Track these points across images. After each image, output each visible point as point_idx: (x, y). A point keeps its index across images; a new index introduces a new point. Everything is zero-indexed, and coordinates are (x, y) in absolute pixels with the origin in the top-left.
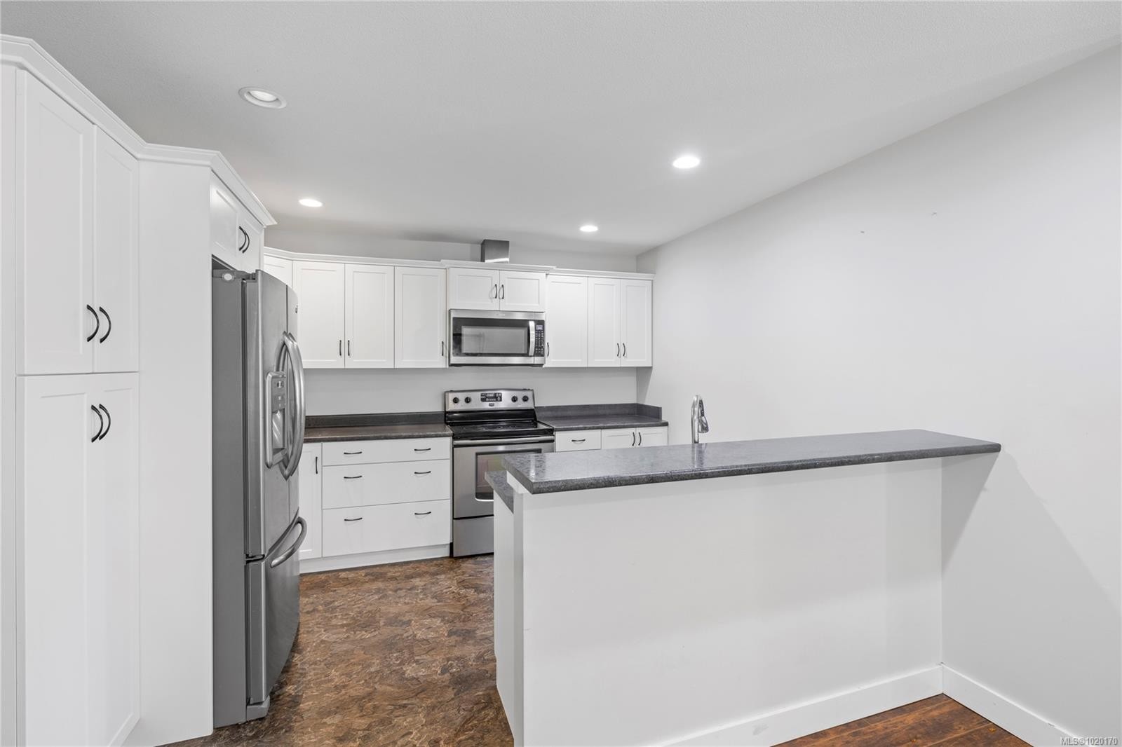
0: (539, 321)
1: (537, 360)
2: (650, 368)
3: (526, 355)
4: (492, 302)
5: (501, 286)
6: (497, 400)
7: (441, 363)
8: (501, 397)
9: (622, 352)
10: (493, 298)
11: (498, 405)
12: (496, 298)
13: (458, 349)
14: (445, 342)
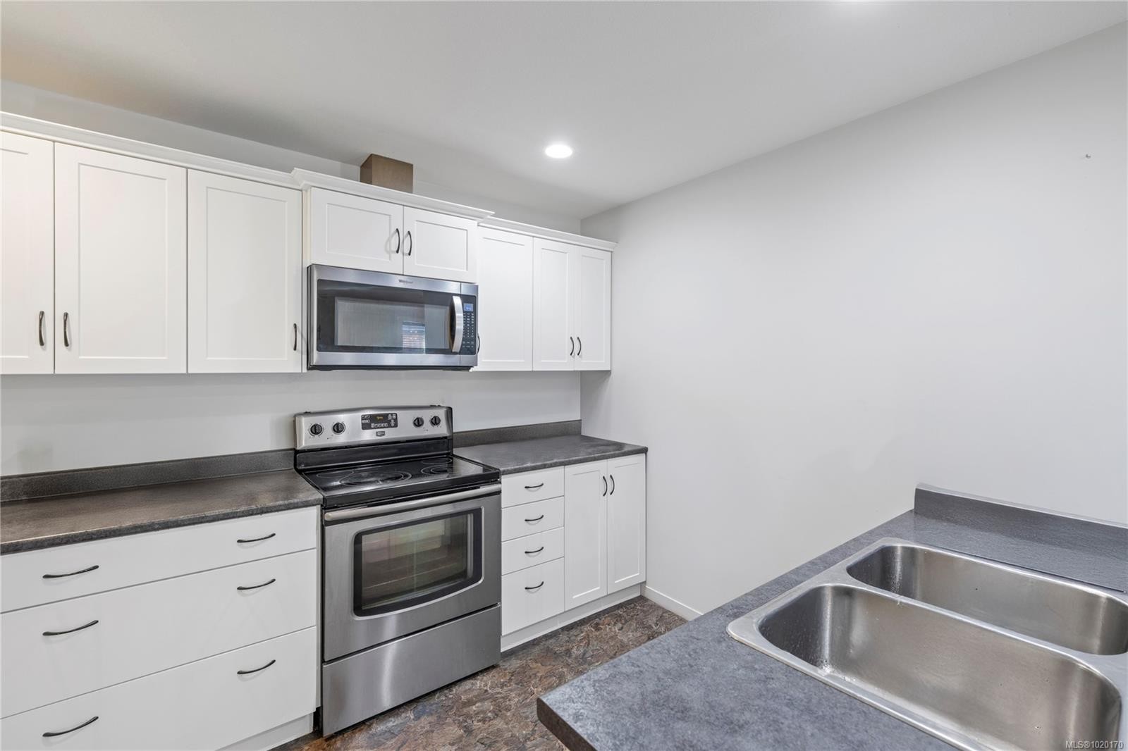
0: (468, 296)
1: (464, 360)
2: (608, 373)
3: (448, 351)
4: (390, 257)
5: (406, 233)
6: (390, 426)
7: (293, 363)
8: (396, 420)
9: (576, 351)
10: (393, 252)
11: (390, 434)
12: (397, 252)
13: (327, 340)
14: (299, 326)
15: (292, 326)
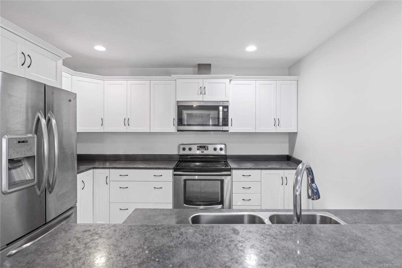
0: (225, 106)
1: (225, 128)
2: (296, 133)
3: (218, 125)
4: (199, 96)
5: (204, 87)
6: (206, 150)
7: (173, 129)
8: (208, 148)
9: (277, 123)
10: (200, 94)
11: (206, 152)
12: (201, 94)
13: (180, 122)
14: (175, 119)
15: (173, 119)
